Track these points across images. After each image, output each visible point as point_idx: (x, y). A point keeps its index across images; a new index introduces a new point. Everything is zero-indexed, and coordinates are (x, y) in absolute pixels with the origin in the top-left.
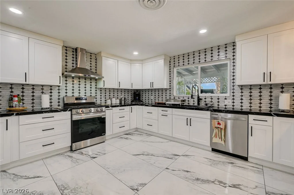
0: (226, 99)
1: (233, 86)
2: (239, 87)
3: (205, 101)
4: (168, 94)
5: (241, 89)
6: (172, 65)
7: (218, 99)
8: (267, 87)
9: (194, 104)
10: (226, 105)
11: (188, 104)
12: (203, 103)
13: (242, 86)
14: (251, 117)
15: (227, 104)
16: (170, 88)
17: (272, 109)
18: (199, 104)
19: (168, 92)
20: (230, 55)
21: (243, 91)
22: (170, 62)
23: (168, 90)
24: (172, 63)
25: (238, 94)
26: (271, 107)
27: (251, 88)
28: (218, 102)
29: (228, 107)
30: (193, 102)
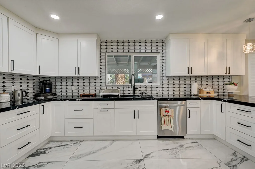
0: (157, 88)
1: (163, 76)
2: (167, 78)
3: (140, 91)
4: (98, 84)
5: (168, 79)
6: (103, 50)
7: (151, 88)
8: (183, 78)
9: (129, 94)
10: (157, 93)
11: (123, 93)
12: (138, 92)
13: (168, 77)
14: (188, 102)
15: (159, 92)
16: (101, 77)
17: (186, 94)
18: (134, 93)
19: (98, 81)
20: (160, 50)
21: (169, 81)
22: (101, 46)
23: (98, 79)
24: (103, 47)
25: (166, 83)
26: (185, 93)
27: (174, 79)
28: (152, 91)
29: (159, 94)
30: (128, 92)
